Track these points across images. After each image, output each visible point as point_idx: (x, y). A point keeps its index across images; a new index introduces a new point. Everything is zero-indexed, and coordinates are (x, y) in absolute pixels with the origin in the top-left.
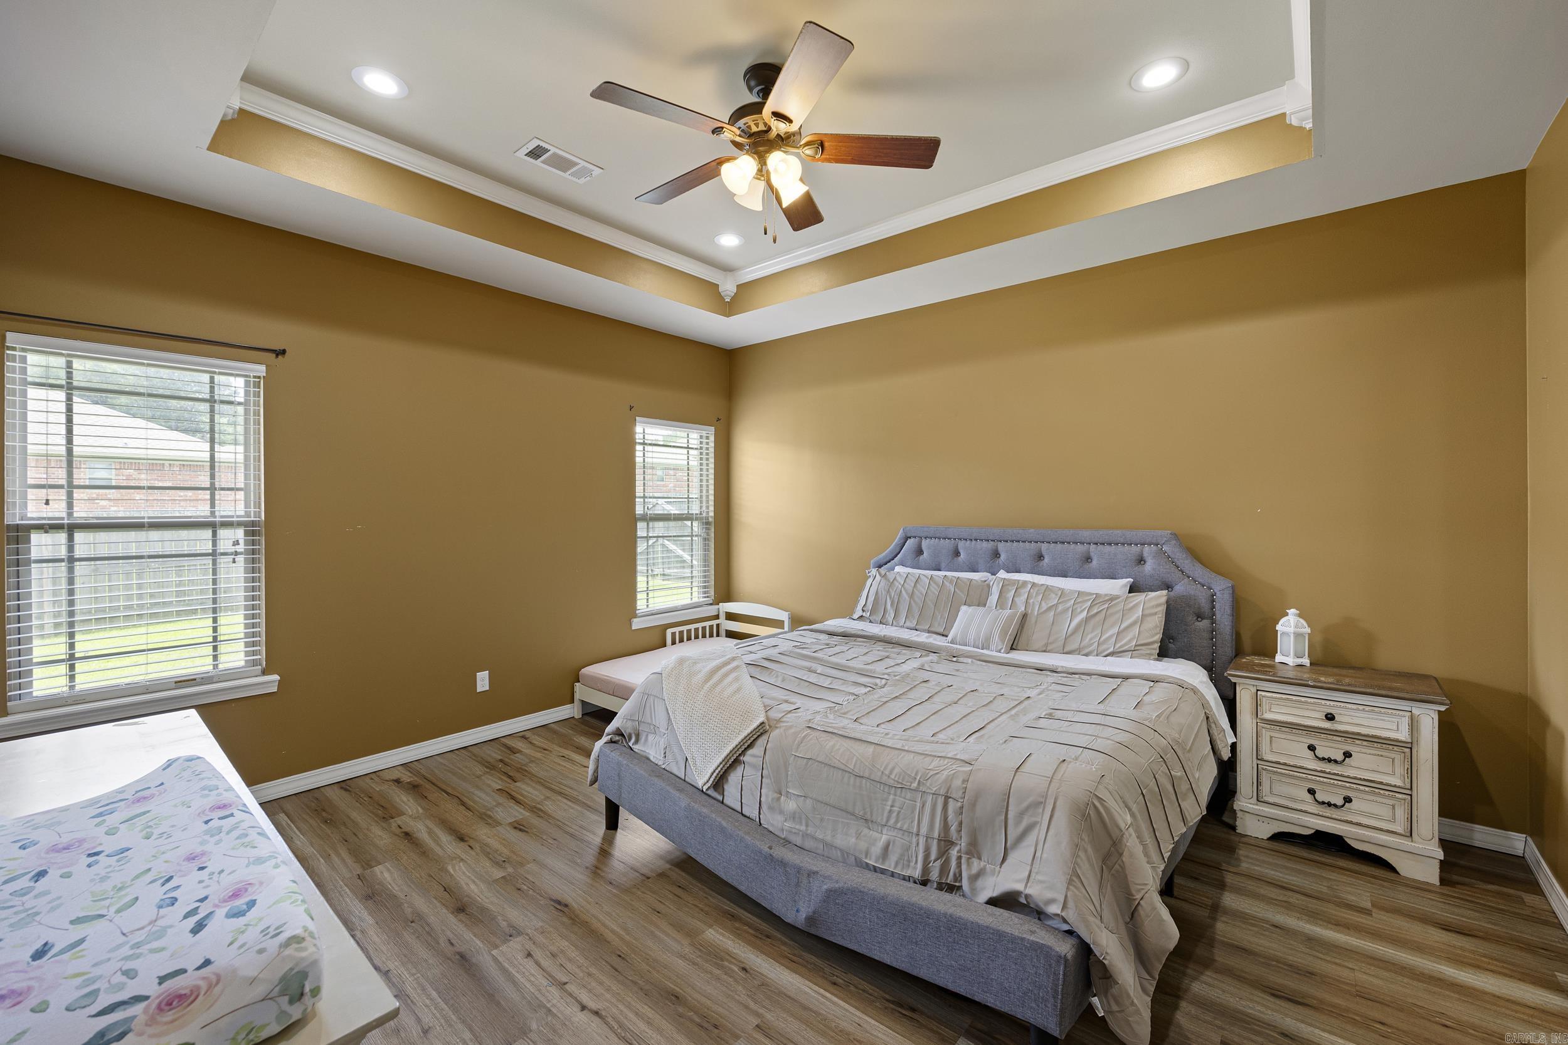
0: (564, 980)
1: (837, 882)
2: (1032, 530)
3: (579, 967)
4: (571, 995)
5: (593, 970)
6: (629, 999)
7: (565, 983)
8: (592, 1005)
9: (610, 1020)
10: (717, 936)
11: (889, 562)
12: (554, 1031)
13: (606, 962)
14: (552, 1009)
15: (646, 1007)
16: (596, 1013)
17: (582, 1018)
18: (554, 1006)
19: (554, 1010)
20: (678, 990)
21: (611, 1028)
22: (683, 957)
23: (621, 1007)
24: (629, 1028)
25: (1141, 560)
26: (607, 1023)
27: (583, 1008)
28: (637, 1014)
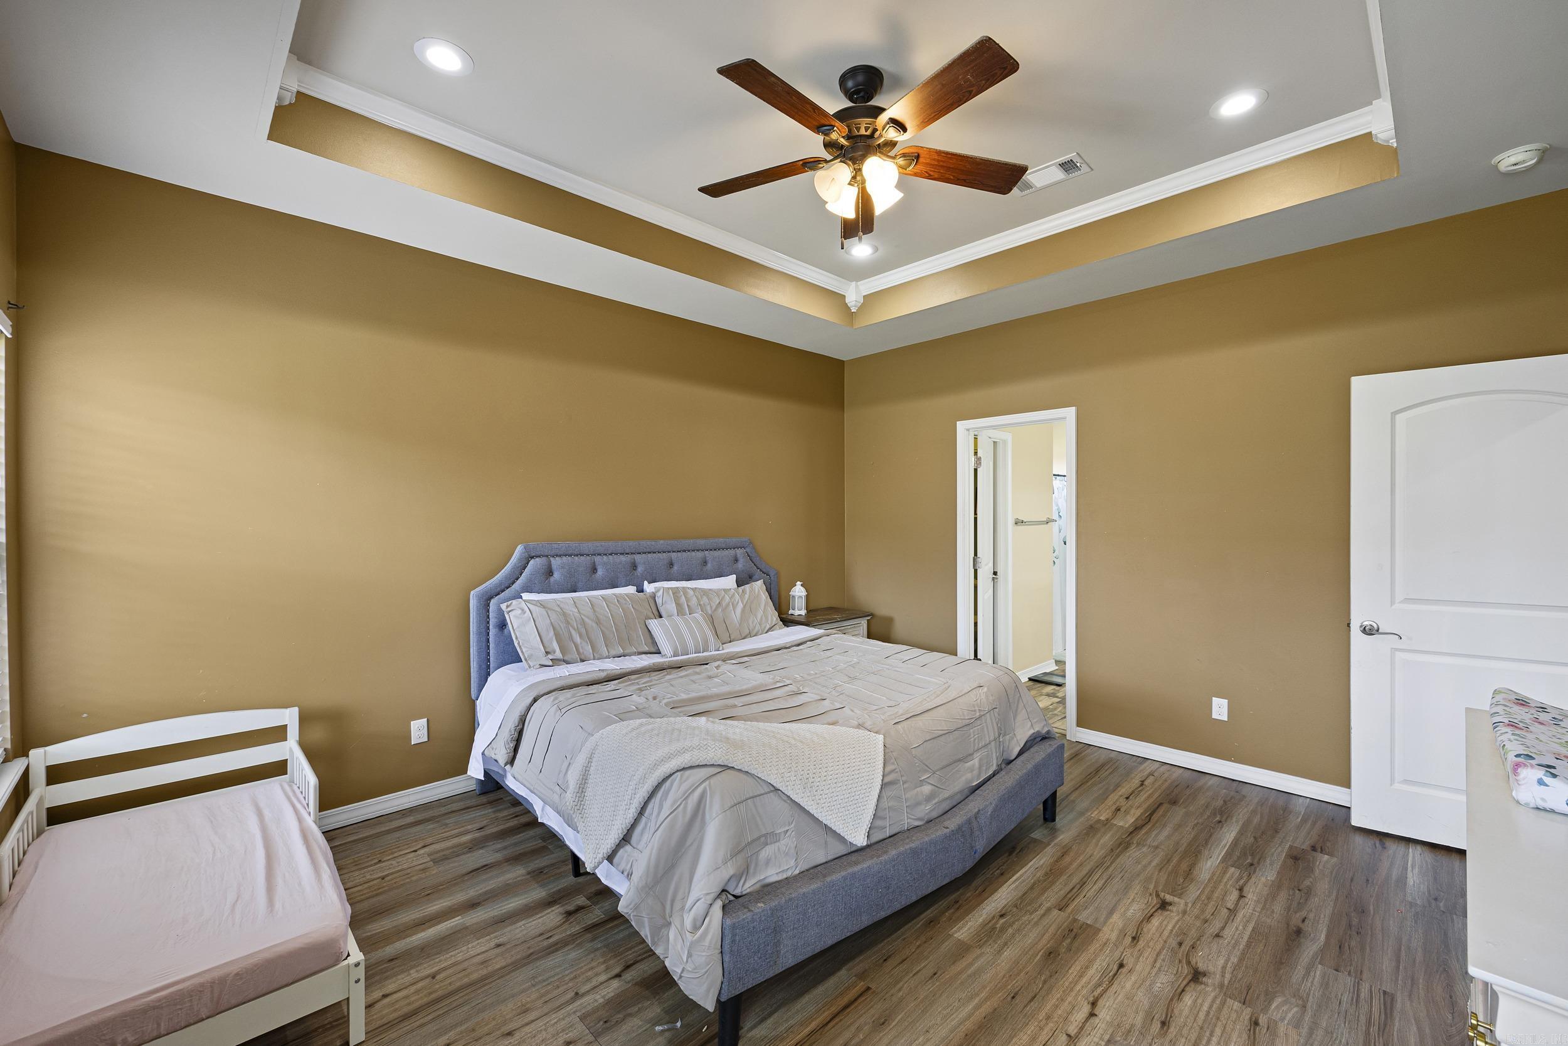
0: (1064, 1038)
1: (991, 803)
2: (662, 542)
3: (1041, 1029)
4: (1082, 1028)
5: (1042, 1015)
6: (1067, 984)
7: (1069, 1035)
8: (1086, 1009)
9: (1096, 994)
10: (965, 930)
11: (503, 591)
12: (1129, 1031)
13: (1025, 1006)
14: (1106, 1040)
15: (1070, 971)
16: (1094, 1004)
17: (1105, 1013)
18: (1101, 1039)
19: (1107, 1037)
20: (1041, 953)
21: (1105, 991)
22: (1000, 952)
23: (1078, 987)
24: (1099, 980)
25: (736, 560)
26: (1101, 995)
27: (1092, 1015)
28: (1081, 976)
